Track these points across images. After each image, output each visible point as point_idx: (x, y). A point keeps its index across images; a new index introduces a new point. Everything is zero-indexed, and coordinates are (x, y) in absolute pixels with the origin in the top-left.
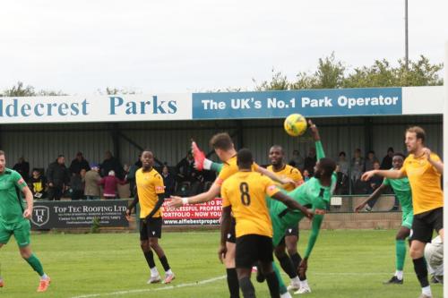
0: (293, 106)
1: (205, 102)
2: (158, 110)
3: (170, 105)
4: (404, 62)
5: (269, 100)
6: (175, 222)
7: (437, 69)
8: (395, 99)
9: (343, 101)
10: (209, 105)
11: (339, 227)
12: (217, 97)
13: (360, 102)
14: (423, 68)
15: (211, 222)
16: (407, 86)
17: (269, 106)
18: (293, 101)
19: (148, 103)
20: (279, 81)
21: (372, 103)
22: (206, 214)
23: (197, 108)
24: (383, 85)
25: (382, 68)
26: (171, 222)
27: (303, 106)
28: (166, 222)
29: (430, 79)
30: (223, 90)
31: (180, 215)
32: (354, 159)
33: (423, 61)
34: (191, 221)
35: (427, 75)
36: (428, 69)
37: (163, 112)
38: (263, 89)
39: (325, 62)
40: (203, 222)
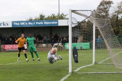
0: (34, 24)
1: (15, 23)
2: (4, 25)
3: (7, 24)
4: (58, 14)
5: (29, 23)
6: (8, 50)
7: (66, 16)
8: (57, 22)
9: (45, 23)
10: (15, 24)
11: (45, 51)
12: (17, 22)
13: (49, 23)
14: (63, 15)
15: (16, 50)
16: (59, 19)
17: (29, 24)
18: (34, 23)
19: (2, 23)
20: (31, 19)
21: (52, 23)
22: (15, 48)
23: (13, 25)
24: (54, 19)
25: (54, 16)
26: (7, 50)
27: (36, 24)
28: (6, 50)
29: (64, 18)
30: (18, 21)
31: (9, 48)
32: (48, 35)
33: (63, 14)
34: (12, 50)
35: (64, 17)
36: (64, 16)
37: (5, 25)
38: (27, 20)
39: (41, 14)
40: (14, 50)
